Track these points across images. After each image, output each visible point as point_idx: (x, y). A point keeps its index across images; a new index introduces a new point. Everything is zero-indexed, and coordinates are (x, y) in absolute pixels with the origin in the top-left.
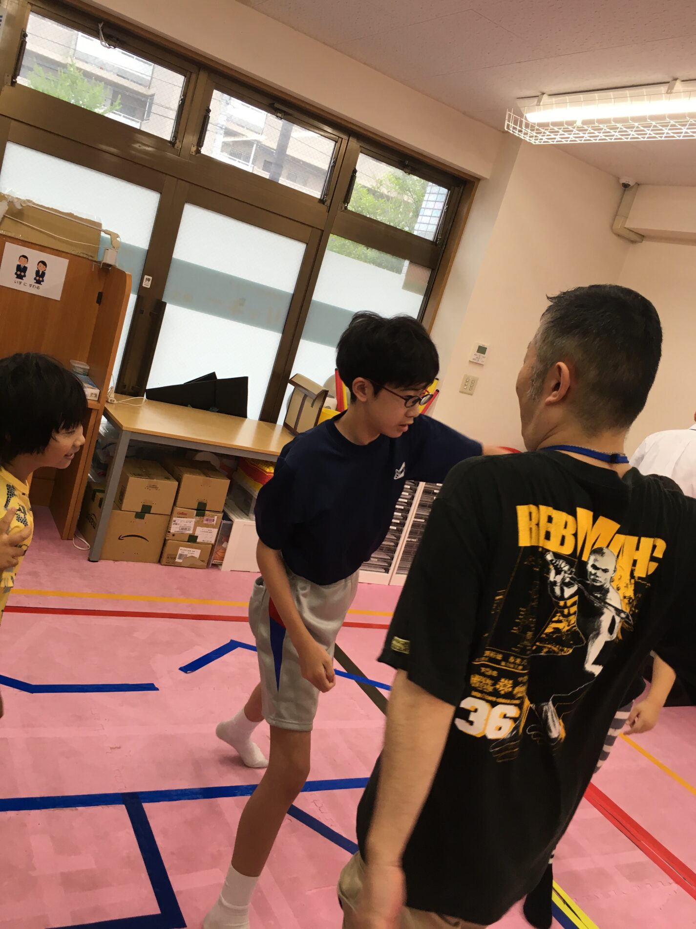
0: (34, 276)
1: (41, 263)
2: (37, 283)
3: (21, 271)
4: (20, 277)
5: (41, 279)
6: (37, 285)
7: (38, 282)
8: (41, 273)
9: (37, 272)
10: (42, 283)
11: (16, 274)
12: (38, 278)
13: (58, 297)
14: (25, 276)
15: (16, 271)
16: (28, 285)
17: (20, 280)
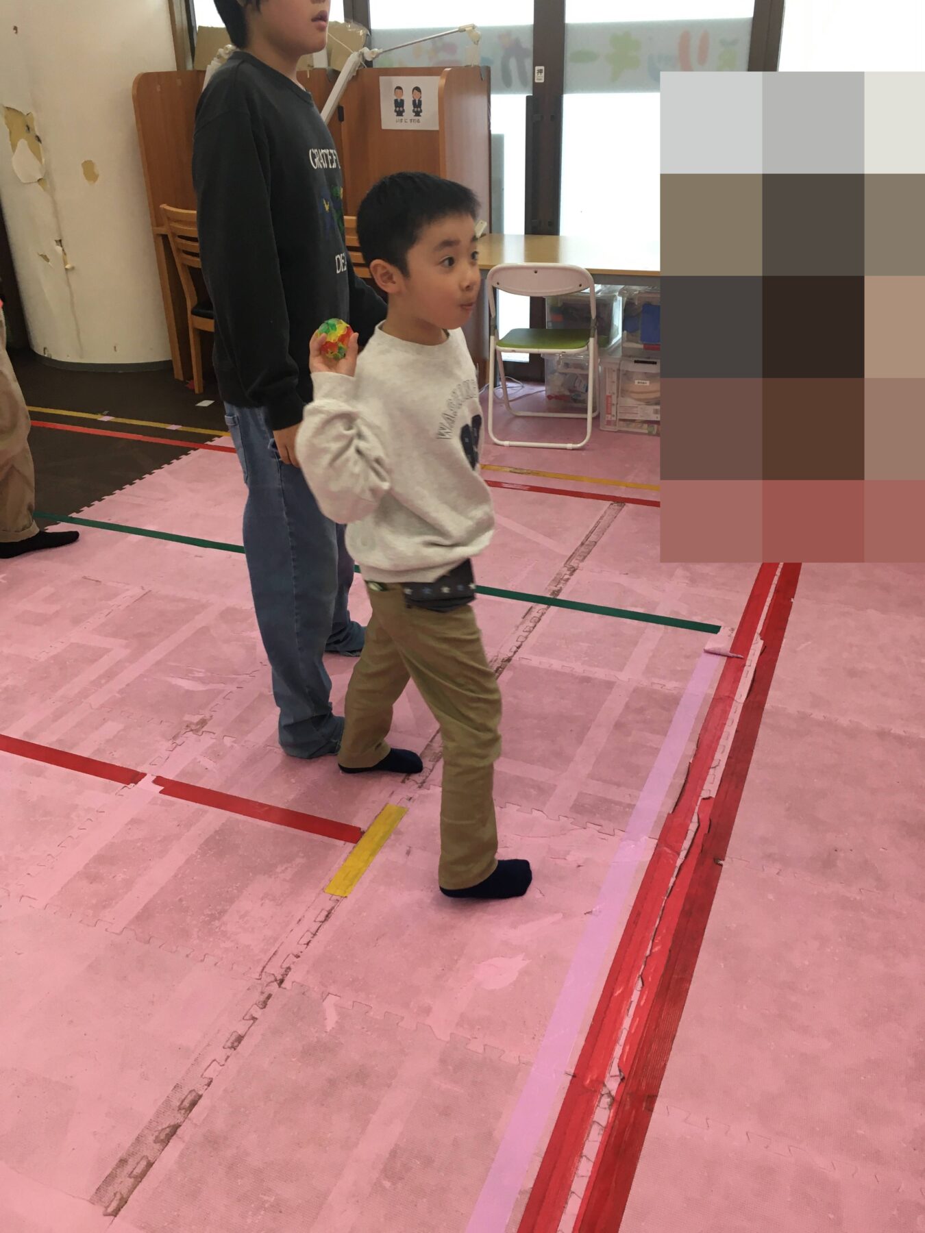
0: (413, 108)
1: (415, 91)
2: (415, 116)
3: (399, 104)
4: (400, 113)
5: (419, 109)
6: (417, 118)
7: (418, 114)
8: (417, 102)
9: (414, 102)
11: (396, 111)
12: (416, 109)
14: (403, 111)
15: (394, 108)
16: (409, 121)
17: (400, 118)
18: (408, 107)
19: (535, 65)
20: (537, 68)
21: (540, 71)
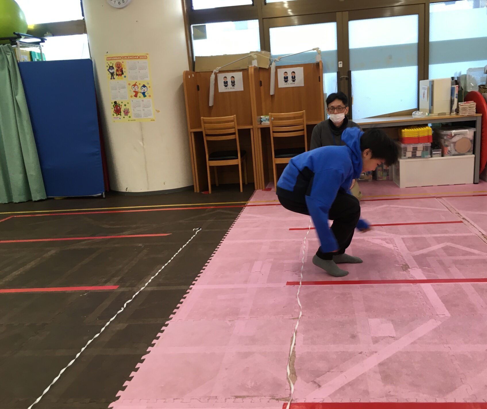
0: (291, 79)
1: (293, 73)
3: (286, 79)
4: (286, 81)
5: (294, 79)
6: (293, 82)
7: (294, 81)
8: (293, 77)
9: (292, 77)
11: (284, 81)
12: (293, 79)
13: (302, 85)
14: (288, 80)
15: (284, 80)
16: (290, 84)
17: (286, 83)
18: (290, 79)
19: (338, 61)
20: (339, 62)
21: (341, 63)
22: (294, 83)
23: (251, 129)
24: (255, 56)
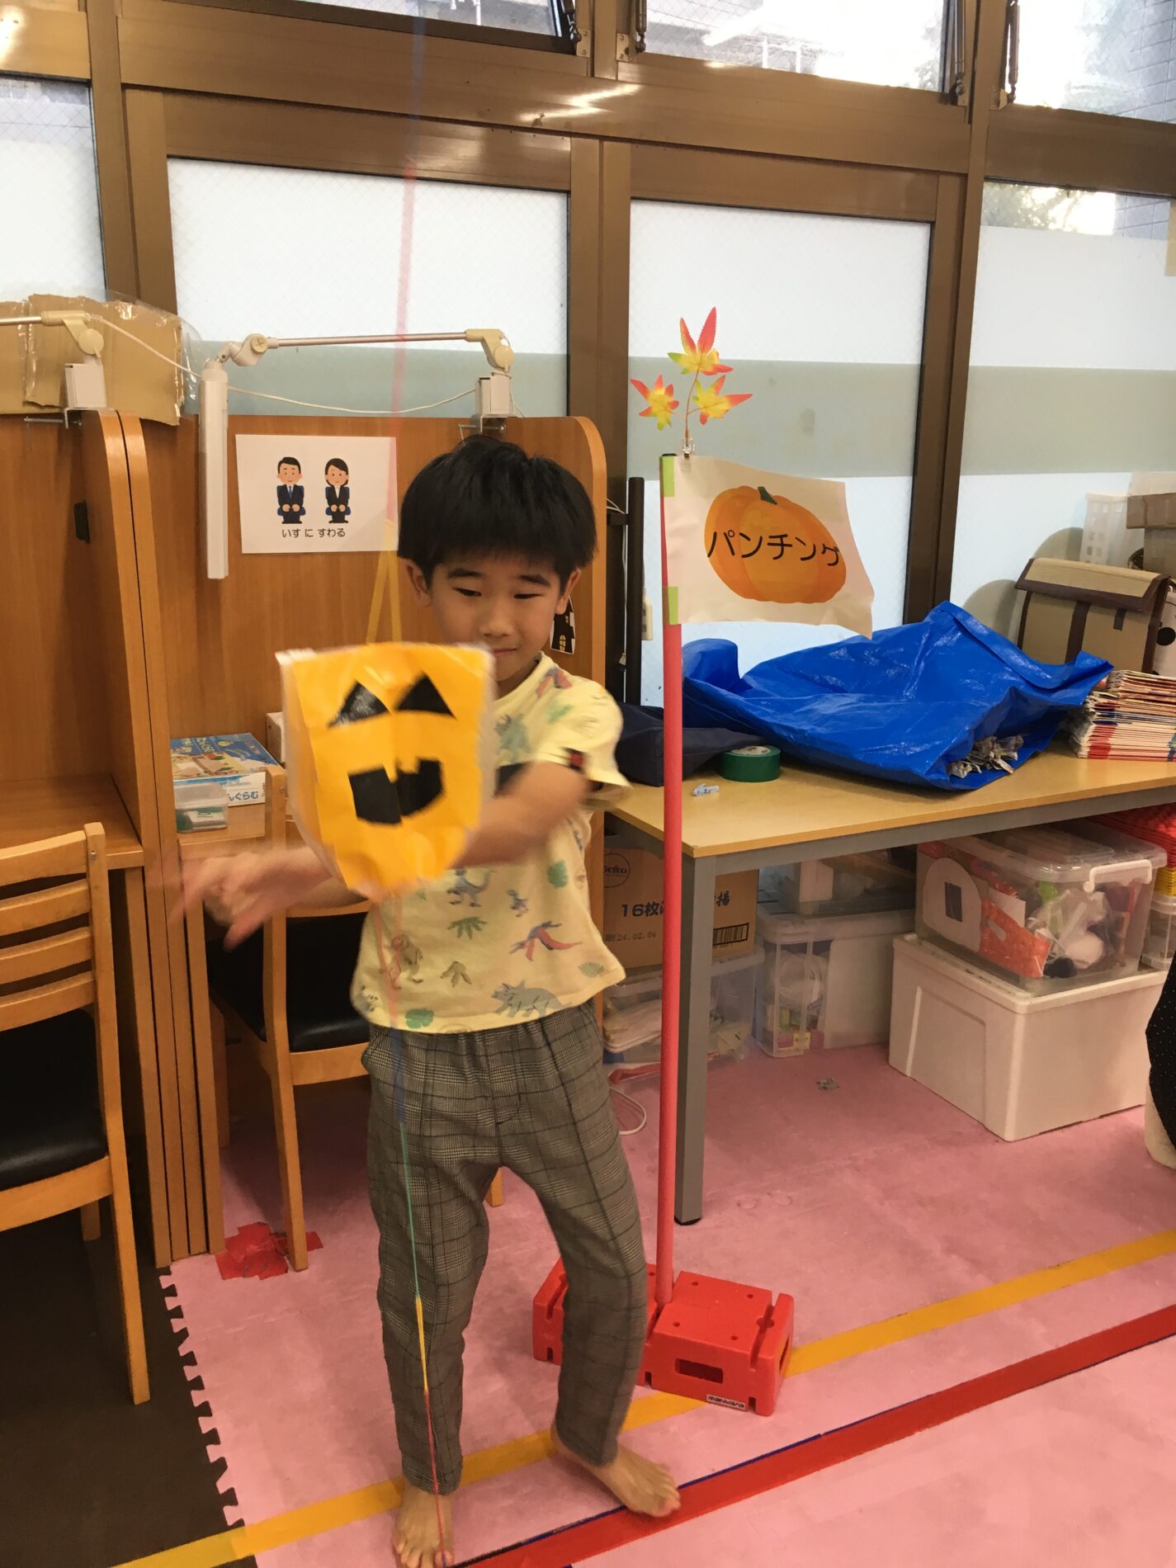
0: (325, 504)
1: (332, 467)
2: (334, 521)
3: (290, 501)
4: (291, 518)
5: (342, 508)
6: (337, 526)
7: (338, 517)
8: (337, 492)
9: (330, 492)
10: (347, 518)
11: (280, 512)
12: (334, 508)
14: (302, 511)
15: (279, 507)
16: (316, 533)
17: (294, 526)
18: (315, 503)
22: (341, 533)
23: (134, 869)
24: (92, 339)
